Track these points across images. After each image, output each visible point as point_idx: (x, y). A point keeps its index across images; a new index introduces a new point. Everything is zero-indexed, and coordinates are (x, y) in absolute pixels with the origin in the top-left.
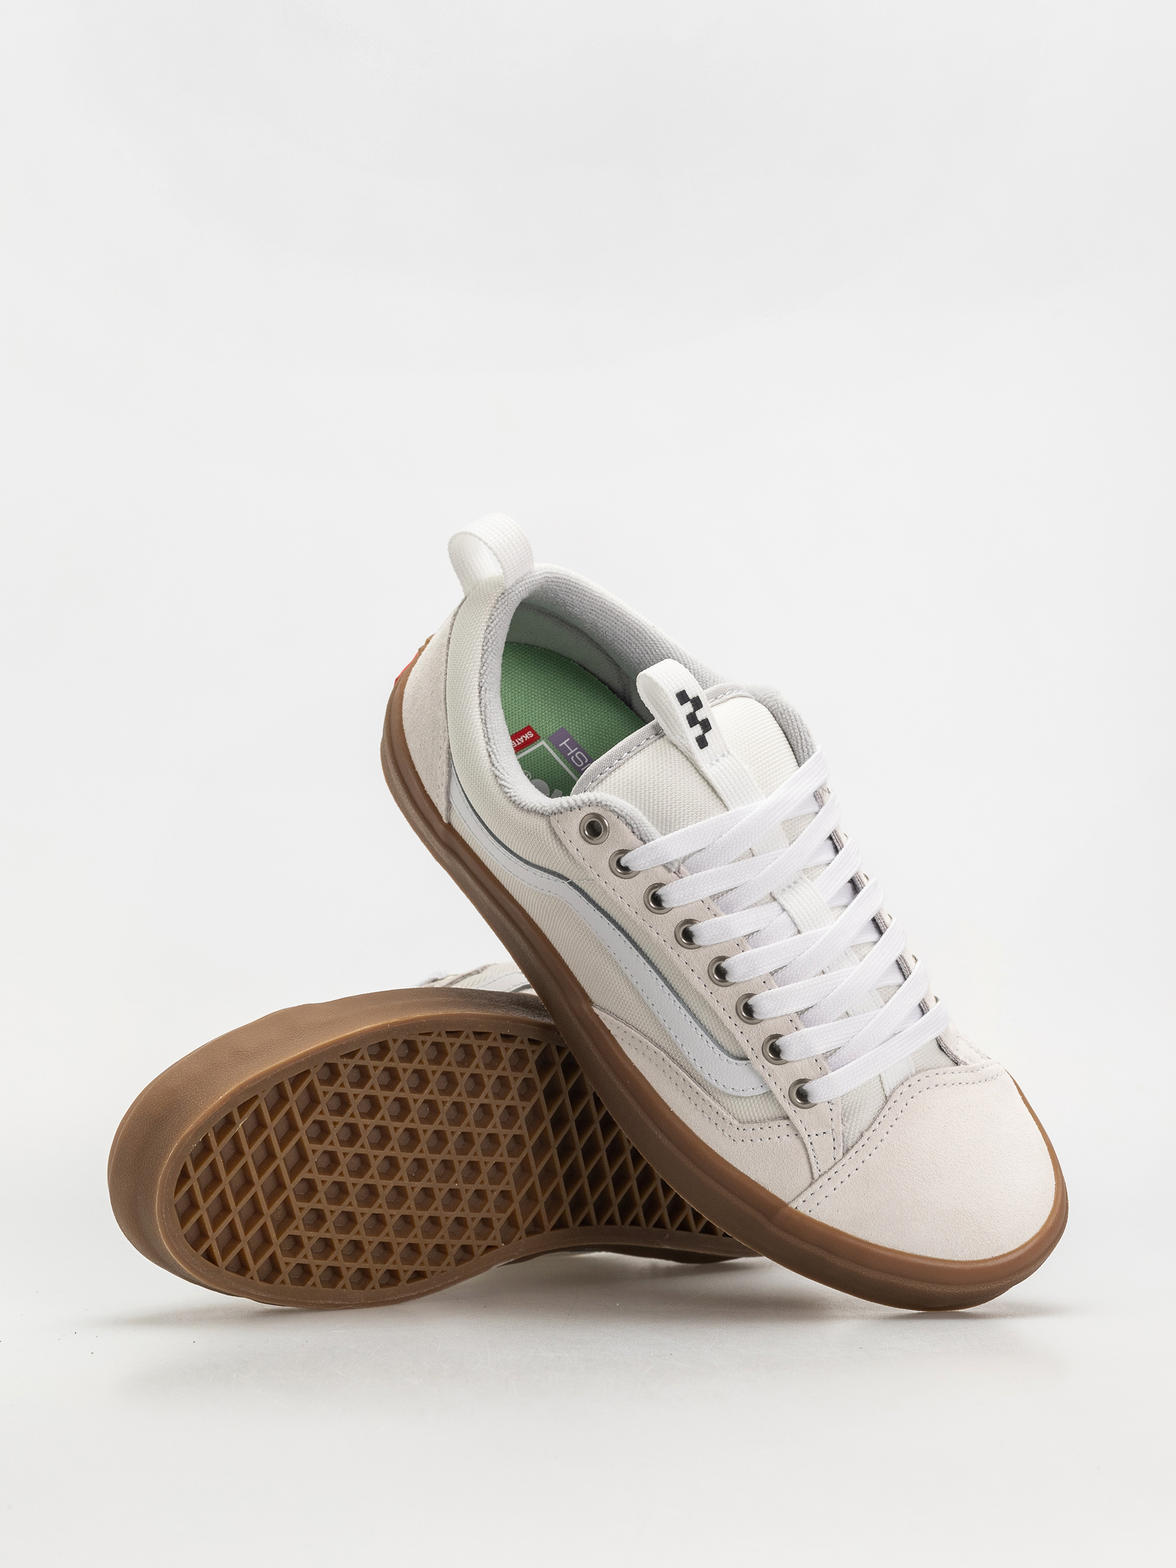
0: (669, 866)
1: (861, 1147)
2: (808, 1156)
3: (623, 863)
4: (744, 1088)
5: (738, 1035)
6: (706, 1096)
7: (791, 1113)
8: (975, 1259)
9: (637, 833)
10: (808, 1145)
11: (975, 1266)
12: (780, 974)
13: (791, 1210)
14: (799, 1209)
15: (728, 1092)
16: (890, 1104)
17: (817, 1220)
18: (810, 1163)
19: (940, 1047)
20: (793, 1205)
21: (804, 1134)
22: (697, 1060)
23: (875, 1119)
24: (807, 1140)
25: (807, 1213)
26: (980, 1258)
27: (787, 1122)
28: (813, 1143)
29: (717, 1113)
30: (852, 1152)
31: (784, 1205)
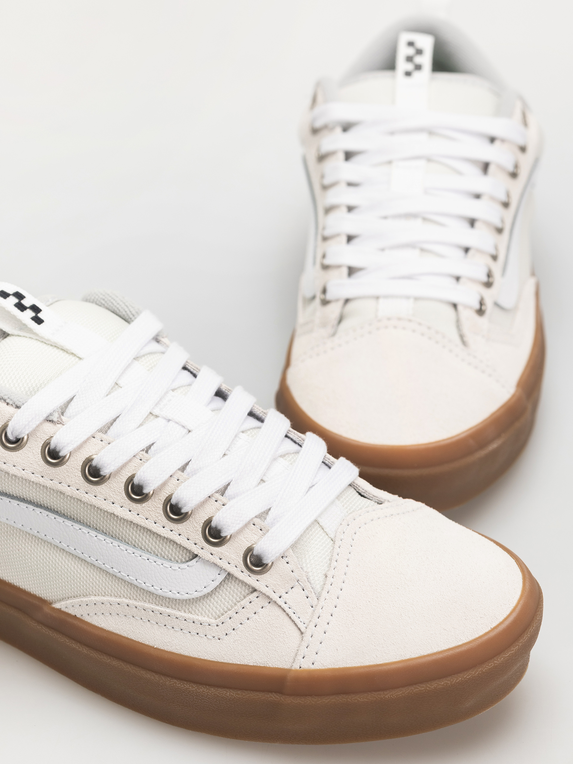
0: (51, 418)
1: (330, 586)
2: (288, 615)
3: (11, 437)
4: (205, 584)
5: (178, 539)
6: (177, 613)
7: (256, 585)
8: (477, 636)
9: (11, 403)
10: (283, 605)
11: (480, 641)
12: (188, 468)
13: (296, 671)
14: (302, 666)
15: (193, 597)
16: (338, 543)
17: (323, 668)
18: (293, 621)
19: (360, 494)
20: (296, 667)
21: (275, 597)
22: (154, 584)
23: (331, 560)
24: (280, 602)
25: (313, 667)
26: (481, 633)
27: (255, 594)
28: (287, 602)
29: (194, 622)
30: (324, 594)
31: (289, 670)
